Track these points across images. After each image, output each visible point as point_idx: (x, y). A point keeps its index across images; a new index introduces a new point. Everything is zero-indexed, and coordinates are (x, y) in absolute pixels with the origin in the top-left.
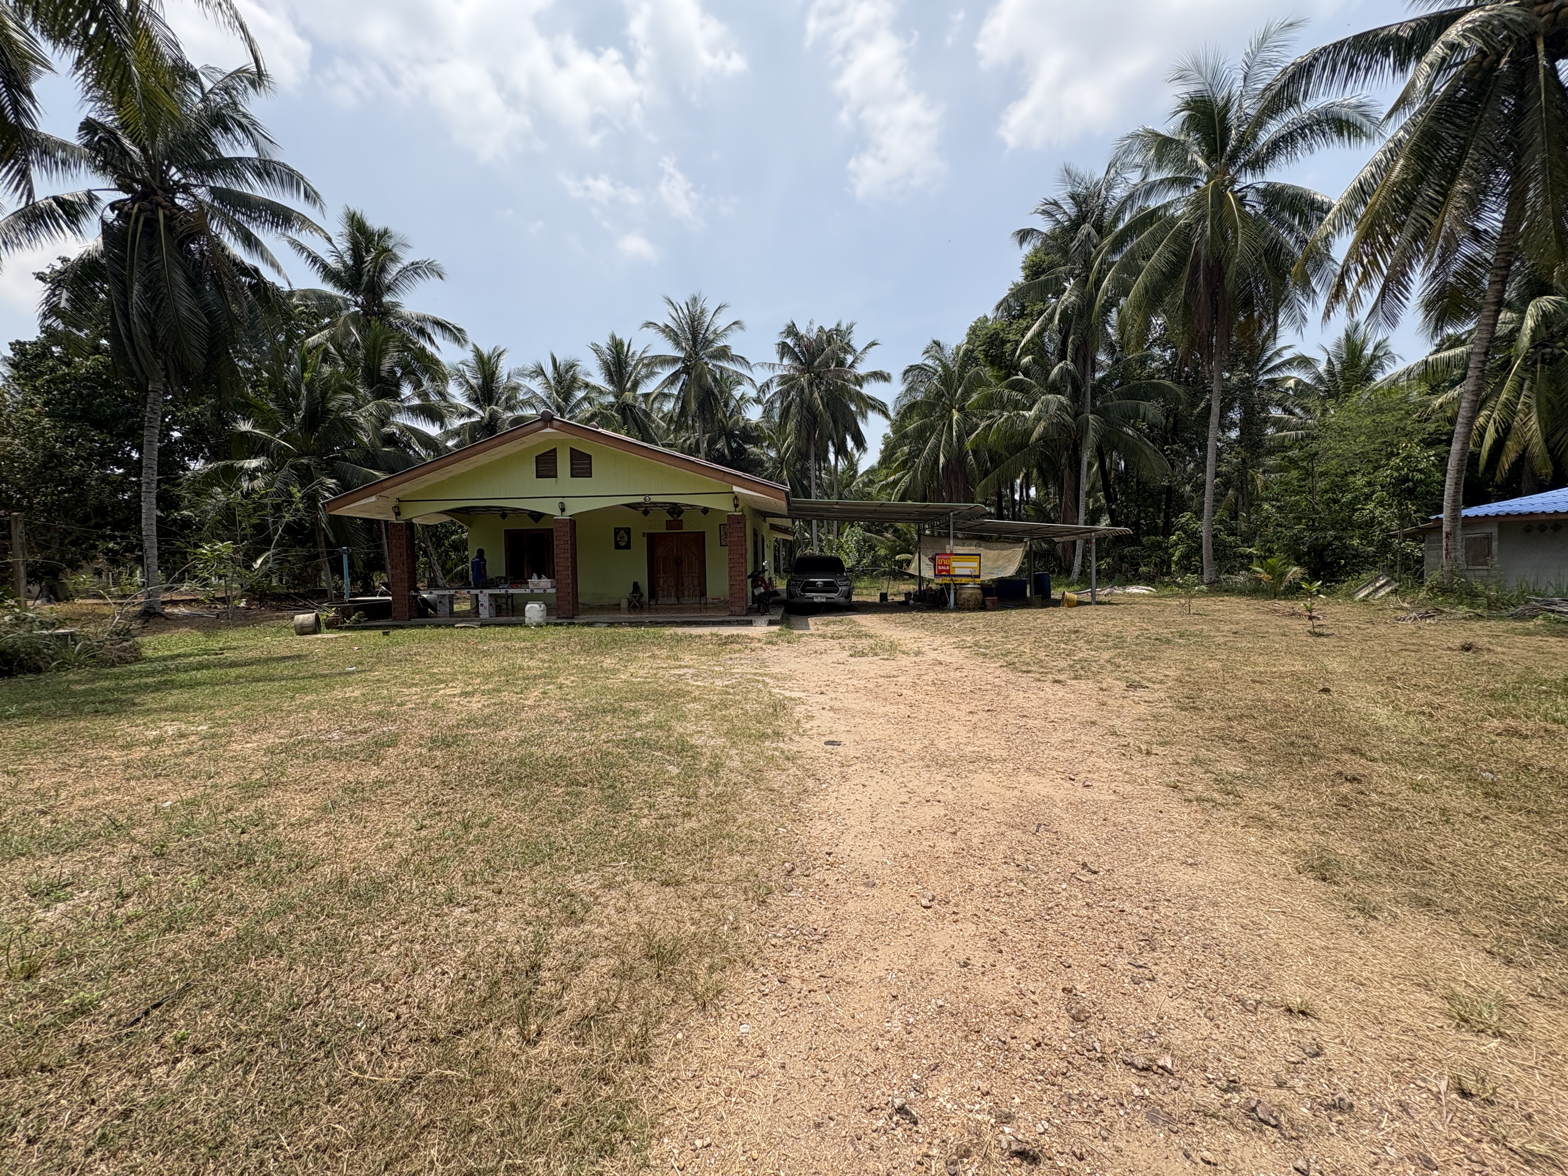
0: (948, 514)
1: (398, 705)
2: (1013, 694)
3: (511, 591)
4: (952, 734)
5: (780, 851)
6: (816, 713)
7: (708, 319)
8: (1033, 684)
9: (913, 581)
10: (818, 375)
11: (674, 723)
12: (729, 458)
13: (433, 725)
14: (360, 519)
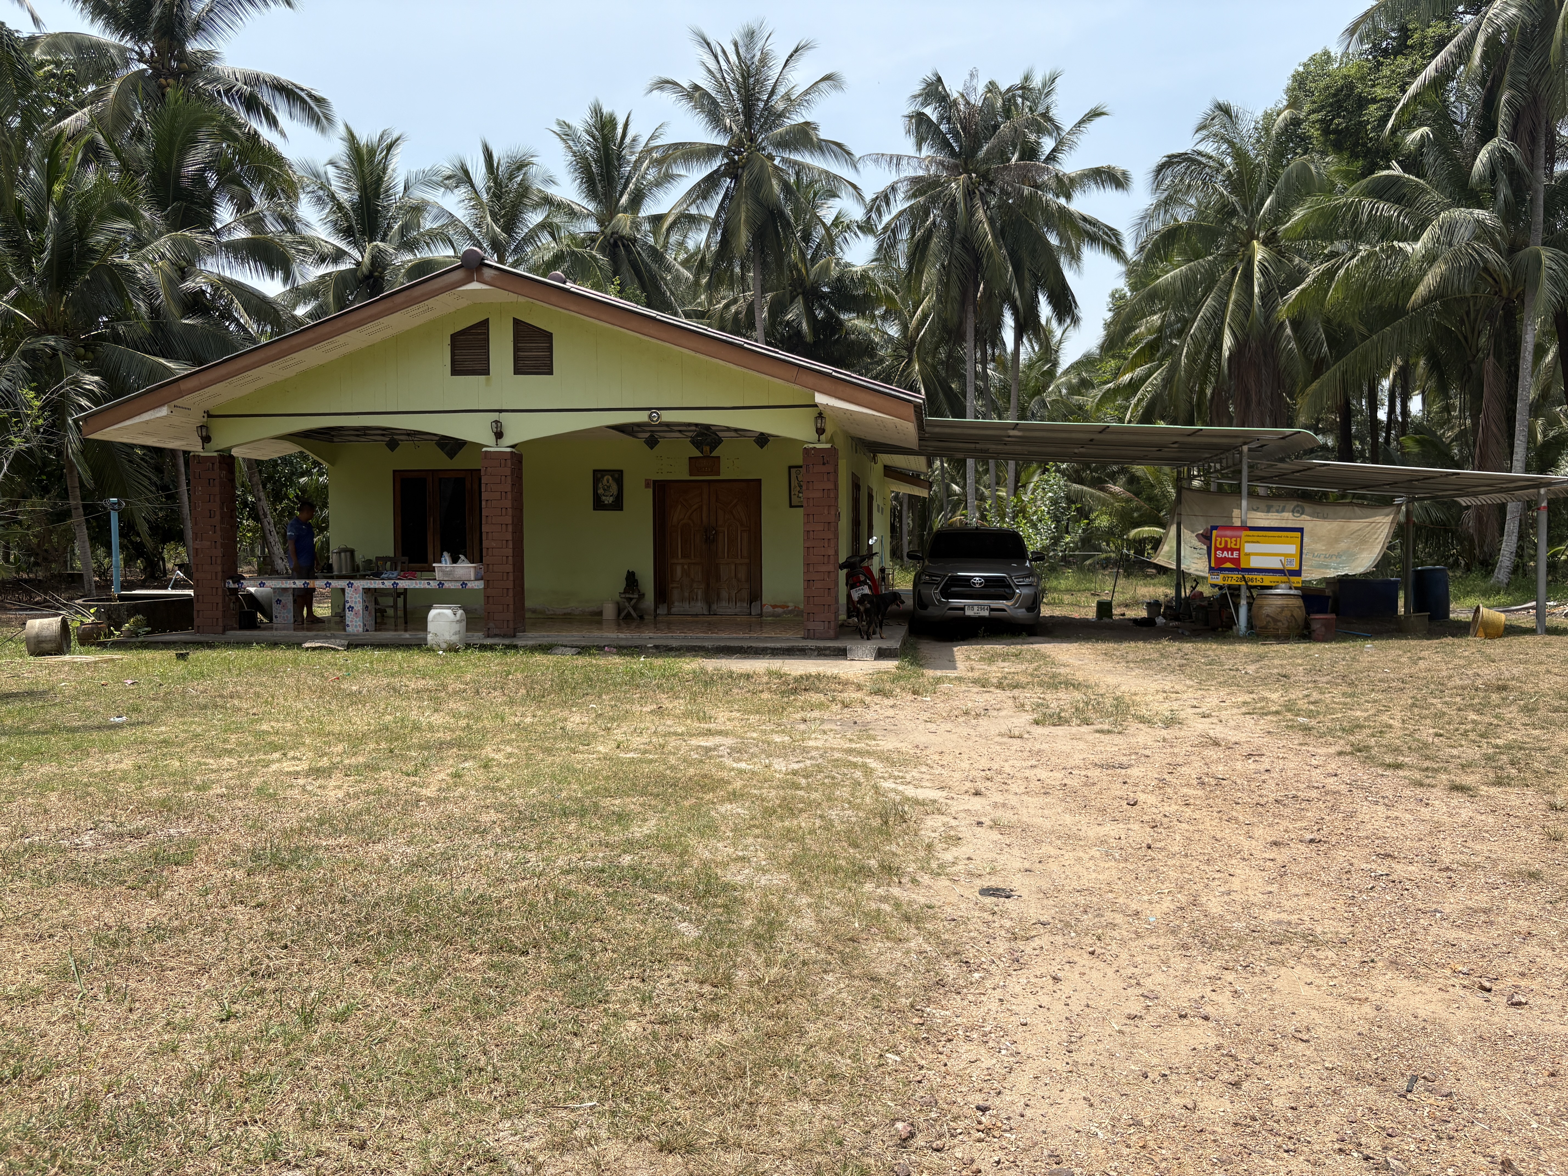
0: (1237, 448)
1: (198, 788)
2: (1365, 810)
3: (403, 584)
4: (1236, 883)
5: (887, 1096)
6: (965, 832)
7: (774, 73)
8: (1407, 792)
9: (1164, 578)
10: (985, 177)
11: (692, 840)
12: (809, 338)
13: (257, 827)
14: (143, 447)
